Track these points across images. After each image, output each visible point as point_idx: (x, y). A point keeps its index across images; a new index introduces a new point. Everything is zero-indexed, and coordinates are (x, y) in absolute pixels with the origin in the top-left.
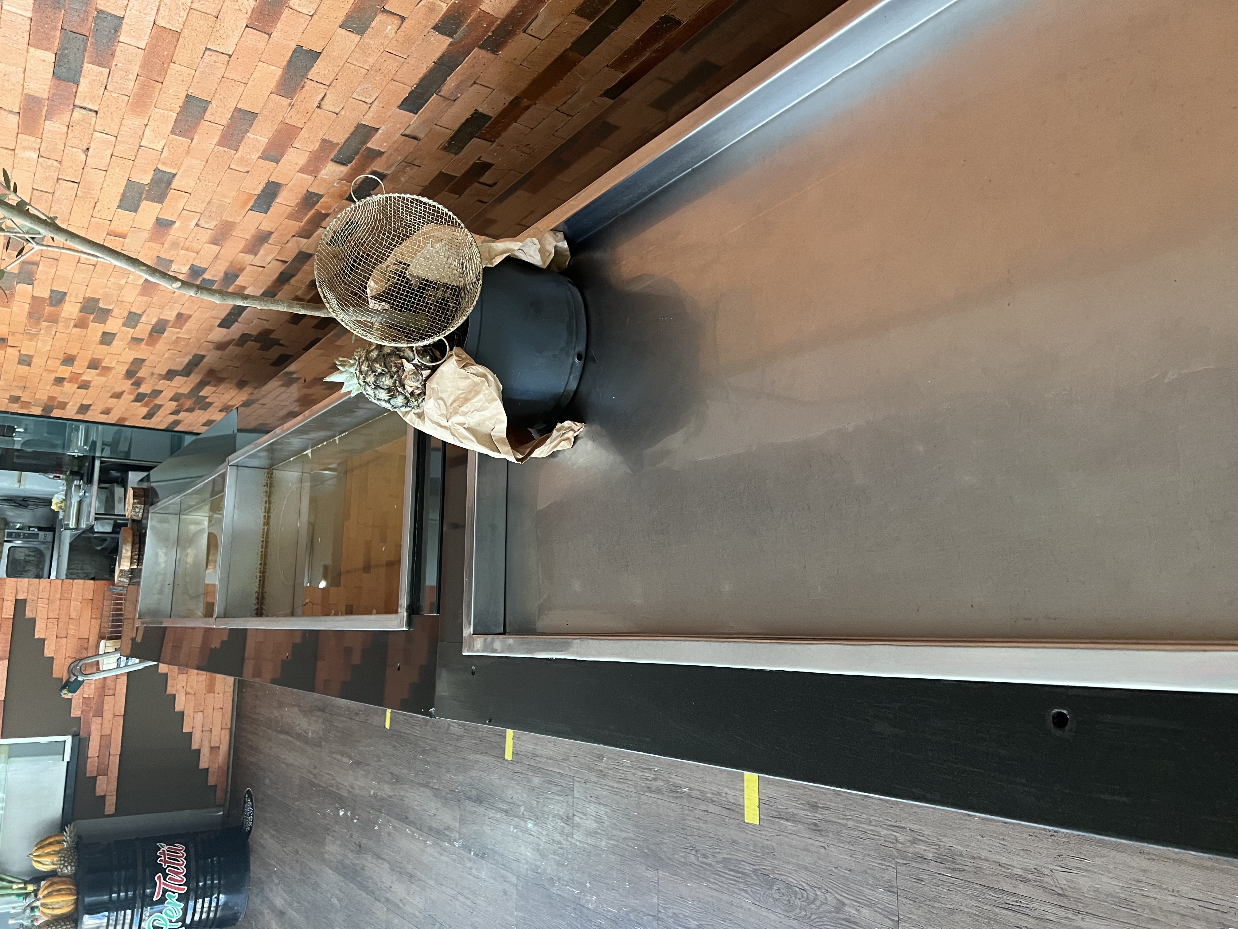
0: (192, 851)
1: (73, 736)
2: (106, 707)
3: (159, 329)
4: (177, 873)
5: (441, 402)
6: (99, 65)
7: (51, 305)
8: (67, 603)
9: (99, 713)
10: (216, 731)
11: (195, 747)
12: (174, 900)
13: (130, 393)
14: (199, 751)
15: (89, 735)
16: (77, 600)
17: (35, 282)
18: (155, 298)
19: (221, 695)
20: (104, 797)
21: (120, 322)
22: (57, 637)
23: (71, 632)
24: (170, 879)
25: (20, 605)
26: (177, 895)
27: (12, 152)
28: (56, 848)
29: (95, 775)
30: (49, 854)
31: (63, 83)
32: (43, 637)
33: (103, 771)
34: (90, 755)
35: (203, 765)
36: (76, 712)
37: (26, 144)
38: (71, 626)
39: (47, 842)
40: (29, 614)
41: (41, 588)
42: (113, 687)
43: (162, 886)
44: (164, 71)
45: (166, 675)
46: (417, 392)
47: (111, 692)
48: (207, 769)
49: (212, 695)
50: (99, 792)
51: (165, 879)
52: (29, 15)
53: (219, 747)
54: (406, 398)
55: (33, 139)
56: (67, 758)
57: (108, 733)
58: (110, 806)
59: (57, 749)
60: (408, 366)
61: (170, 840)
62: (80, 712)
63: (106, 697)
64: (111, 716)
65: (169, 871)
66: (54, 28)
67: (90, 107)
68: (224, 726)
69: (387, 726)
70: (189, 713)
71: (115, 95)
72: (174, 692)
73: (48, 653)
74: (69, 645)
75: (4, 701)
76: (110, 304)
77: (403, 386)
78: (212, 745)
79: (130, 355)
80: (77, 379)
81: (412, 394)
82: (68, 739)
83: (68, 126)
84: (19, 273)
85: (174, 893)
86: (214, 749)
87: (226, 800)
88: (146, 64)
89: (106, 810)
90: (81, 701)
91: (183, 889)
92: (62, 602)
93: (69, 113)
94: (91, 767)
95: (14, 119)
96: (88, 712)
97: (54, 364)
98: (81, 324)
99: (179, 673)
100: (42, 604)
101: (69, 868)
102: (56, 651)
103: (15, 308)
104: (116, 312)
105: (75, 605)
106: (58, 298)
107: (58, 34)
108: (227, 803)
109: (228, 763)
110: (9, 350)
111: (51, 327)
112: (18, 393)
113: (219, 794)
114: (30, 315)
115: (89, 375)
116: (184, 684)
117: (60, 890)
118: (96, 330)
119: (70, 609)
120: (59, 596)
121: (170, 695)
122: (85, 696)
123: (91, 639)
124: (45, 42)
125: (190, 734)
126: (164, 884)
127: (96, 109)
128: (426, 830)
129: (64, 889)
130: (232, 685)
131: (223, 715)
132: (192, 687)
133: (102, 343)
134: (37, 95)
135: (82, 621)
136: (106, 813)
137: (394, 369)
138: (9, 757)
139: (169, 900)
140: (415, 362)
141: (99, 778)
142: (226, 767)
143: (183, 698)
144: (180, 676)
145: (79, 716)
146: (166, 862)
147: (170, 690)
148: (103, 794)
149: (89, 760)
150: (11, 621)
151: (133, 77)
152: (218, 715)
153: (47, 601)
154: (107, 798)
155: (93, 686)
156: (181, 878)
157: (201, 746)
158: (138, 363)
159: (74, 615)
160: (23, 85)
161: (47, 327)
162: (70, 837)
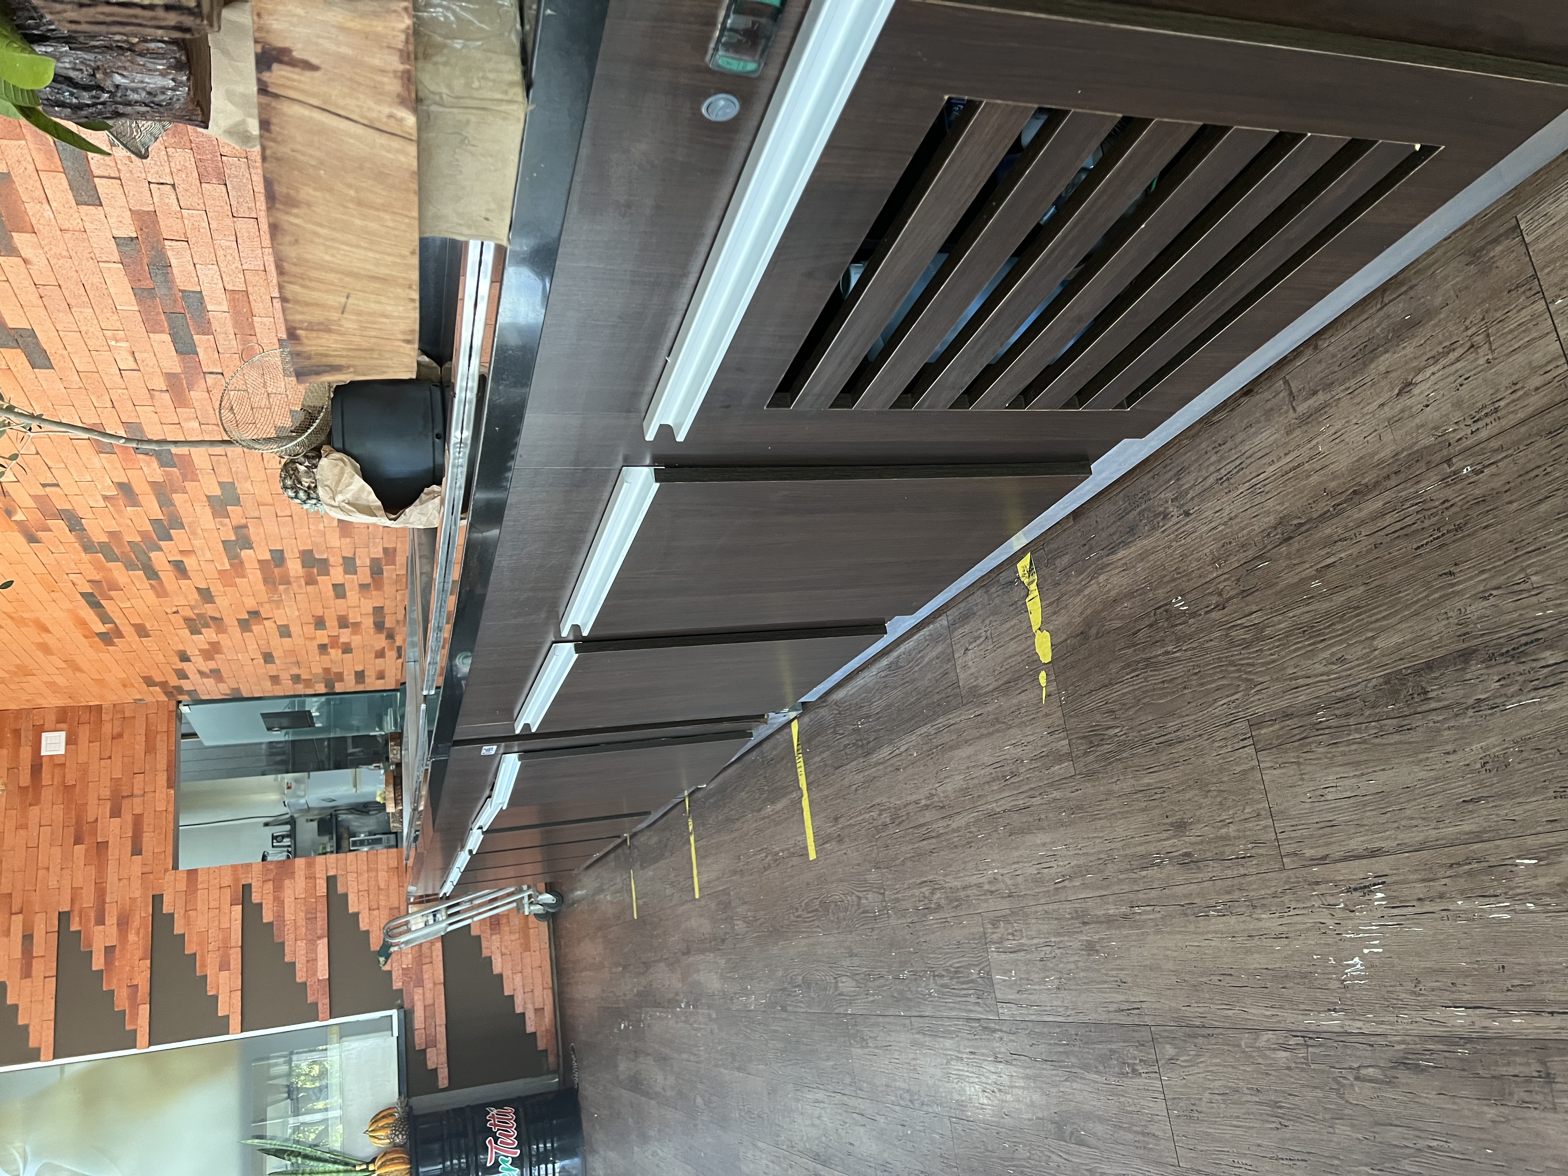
0: (522, 1114)
1: (398, 1010)
2: (426, 976)
3: (376, 569)
4: (508, 1137)
5: (327, 488)
6: (204, 334)
7: (276, 566)
8: (374, 873)
9: (420, 983)
10: (538, 992)
11: (519, 1010)
12: (508, 1164)
13: (391, 649)
14: (523, 1014)
15: (413, 1007)
16: (383, 870)
17: (254, 545)
18: (356, 537)
19: (538, 952)
20: (436, 1070)
21: (340, 569)
22: (370, 909)
23: (382, 903)
24: (501, 1142)
25: (331, 881)
26: (510, 1159)
27: (178, 426)
28: (390, 1120)
29: (423, 1047)
30: (383, 1127)
31: (187, 356)
32: (356, 910)
33: (432, 1042)
34: (416, 1027)
35: (530, 1028)
36: (397, 985)
37: (185, 416)
38: (381, 897)
39: (381, 1115)
40: (341, 890)
41: (348, 861)
42: (429, 955)
43: (494, 1150)
44: (252, 326)
45: (479, 937)
46: (313, 485)
47: (428, 960)
48: (535, 1033)
49: (528, 953)
50: (431, 1065)
51: (496, 1143)
52: (136, 308)
53: (543, 1009)
54: (305, 491)
55: (188, 410)
56: (396, 1034)
57: (431, 1002)
58: (443, 1080)
59: (384, 1025)
60: (302, 468)
61: (498, 1105)
62: (401, 984)
63: (424, 967)
64: (431, 985)
65: (500, 1134)
66: (158, 314)
67: (215, 370)
68: (546, 986)
69: (636, 917)
70: (507, 974)
71: (228, 355)
72: (489, 955)
73: (363, 926)
74: (382, 917)
75: (329, 979)
76: (323, 553)
77: (300, 483)
78: (536, 1007)
79: (368, 606)
80: (337, 643)
81: (309, 487)
82: (394, 1013)
83: (208, 391)
84: (237, 539)
85: (507, 1157)
86: (539, 1011)
87: (558, 1064)
88: (236, 323)
89: (440, 1083)
90: (401, 972)
91: (516, 1153)
92: (370, 874)
93: (203, 381)
94: (419, 1041)
95: (166, 396)
96: (409, 983)
97: (310, 629)
98: (311, 581)
99: (491, 935)
100: (351, 877)
101: (400, 1136)
102: (371, 924)
103: (250, 576)
104: (332, 560)
105: (382, 875)
106: (279, 557)
107: (163, 317)
108: (561, 1068)
109: (556, 1024)
110: (266, 622)
111: (287, 589)
112: (296, 671)
113: (551, 1059)
114: (265, 581)
115: (345, 636)
116: (498, 944)
117: (392, 1159)
118: (325, 583)
119: (378, 880)
120: (365, 868)
121: (486, 958)
122: (404, 966)
123: (402, 908)
124: (157, 327)
125: (512, 997)
126: (496, 1148)
127: (220, 371)
128: (666, 1004)
129: (397, 1158)
130: (547, 941)
131: (543, 974)
132: (506, 948)
133: (338, 597)
134: (173, 371)
135: (391, 891)
136: (441, 1087)
137: (291, 472)
138: (341, 1038)
139: (503, 1165)
140: (307, 464)
141: (428, 1050)
142: (553, 1029)
143: (500, 960)
144: (494, 937)
145: (401, 987)
146: (496, 1125)
147: (485, 953)
148: (434, 1067)
149: (416, 1033)
150: (325, 899)
151: (232, 336)
152: (538, 974)
153: (355, 875)
154: (439, 1071)
155: (410, 956)
156: (512, 1141)
157: (525, 1008)
158: (378, 611)
159: (382, 885)
160: (159, 366)
161: (285, 589)
162: (402, 1108)
